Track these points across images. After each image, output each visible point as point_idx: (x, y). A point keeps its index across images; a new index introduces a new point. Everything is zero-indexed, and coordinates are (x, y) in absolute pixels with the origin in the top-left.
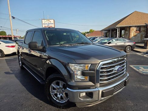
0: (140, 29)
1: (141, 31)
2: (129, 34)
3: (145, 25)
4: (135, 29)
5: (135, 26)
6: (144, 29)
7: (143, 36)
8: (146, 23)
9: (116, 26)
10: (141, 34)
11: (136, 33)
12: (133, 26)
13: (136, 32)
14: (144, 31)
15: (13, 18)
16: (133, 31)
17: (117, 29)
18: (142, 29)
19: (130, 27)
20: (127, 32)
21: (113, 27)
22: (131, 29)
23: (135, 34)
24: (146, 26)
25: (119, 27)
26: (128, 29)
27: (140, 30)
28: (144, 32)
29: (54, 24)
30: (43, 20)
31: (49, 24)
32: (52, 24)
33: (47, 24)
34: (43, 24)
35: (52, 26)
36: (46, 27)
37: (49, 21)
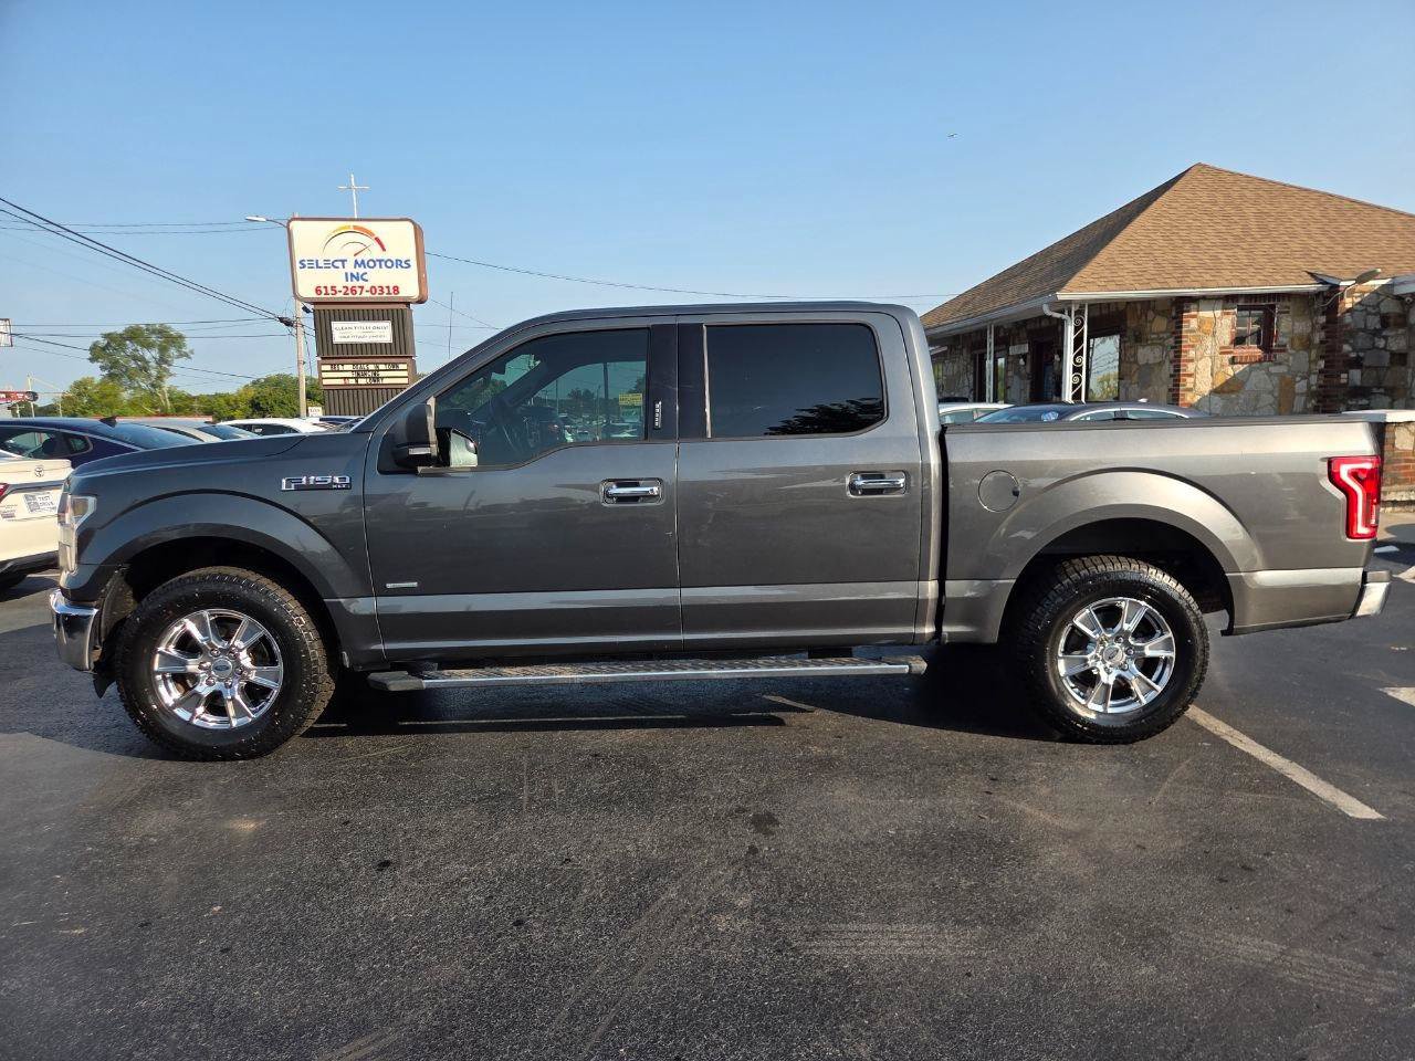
0: (1267, 322)
1: (1283, 349)
2: (1168, 369)
3: (1312, 287)
4: (1224, 324)
5: (1229, 300)
6: (1302, 327)
7: (1301, 386)
8: (1320, 269)
9: (1062, 296)
10: (1282, 376)
11: (1233, 361)
12: (1204, 298)
13: (1239, 351)
14: (1307, 344)
16: (1209, 341)
18: (1288, 326)
19: (1181, 304)
20: (1146, 354)
21: (1015, 307)
22: (1193, 321)
23: (1230, 371)
24: (1318, 294)
25: (1082, 304)
26: (1160, 324)
27: (1266, 339)
28: (1303, 355)
29: (413, 263)
30: (295, 225)
31: (361, 270)
32: (398, 263)
33: (343, 261)
34: (298, 265)
35: (396, 289)
36: (330, 291)
37: (369, 233)
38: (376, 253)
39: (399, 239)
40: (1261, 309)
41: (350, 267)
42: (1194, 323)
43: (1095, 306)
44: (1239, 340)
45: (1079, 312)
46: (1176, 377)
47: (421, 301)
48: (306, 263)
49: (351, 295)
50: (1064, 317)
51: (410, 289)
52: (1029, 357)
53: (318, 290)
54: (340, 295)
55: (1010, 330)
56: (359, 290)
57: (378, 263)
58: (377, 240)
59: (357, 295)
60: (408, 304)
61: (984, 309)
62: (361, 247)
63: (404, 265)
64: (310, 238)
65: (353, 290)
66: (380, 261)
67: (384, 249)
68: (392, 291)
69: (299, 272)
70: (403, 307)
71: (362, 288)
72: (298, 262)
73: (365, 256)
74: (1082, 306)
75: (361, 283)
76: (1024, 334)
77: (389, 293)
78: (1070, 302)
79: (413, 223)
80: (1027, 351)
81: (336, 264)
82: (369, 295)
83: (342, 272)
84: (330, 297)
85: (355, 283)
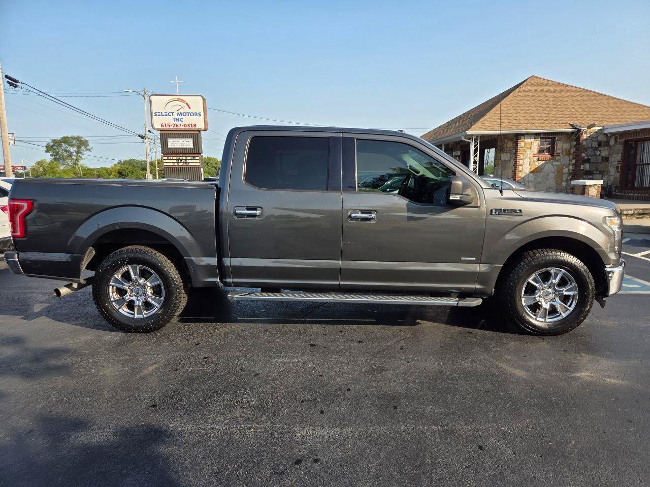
0: (553, 144)
1: (558, 155)
2: (512, 162)
3: (571, 130)
4: (534, 145)
5: (537, 135)
6: (566, 146)
7: (566, 170)
8: (575, 122)
9: (468, 133)
10: (558, 166)
11: (538, 160)
12: (527, 134)
13: (541, 156)
14: (568, 154)
16: (528, 151)
17: (469, 145)
18: (560, 146)
19: (517, 136)
20: (505, 157)
21: (452, 137)
22: (521, 144)
23: (538, 164)
24: (573, 133)
26: (510, 144)
27: (551, 151)
28: (567, 158)
29: (202, 114)
30: (153, 98)
31: (180, 117)
32: (196, 114)
33: (173, 113)
34: (154, 115)
35: (195, 125)
36: (167, 126)
37: (183, 101)
38: (186, 110)
39: (196, 104)
40: (550, 139)
41: (175, 116)
42: (522, 144)
43: (482, 136)
44: (541, 151)
45: (476, 139)
46: (515, 166)
47: (205, 130)
48: (157, 114)
49: (176, 128)
50: (470, 141)
51: (200, 125)
52: (460, 156)
53: (162, 125)
54: (171, 127)
55: (453, 145)
56: (179, 126)
57: (187, 114)
58: (187, 104)
59: (179, 127)
60: (200, 131)
61: (441, 137)
62: (181, 107)
63: (198, 115)
64: (159, 103)
65: (177, 125)
66: (188, 113)
67: (190, 108)
68: (193, 126)
69: (154, 117)
70: (198, 132)
71: (181, 124)
72: (154, 113)
73: (182, 111)
74: (477, 137)
75: (180, 122)
76: (459, 147)
77: (192, 127)
78: (472, 135)
79: (201, 96)
80: (460, 154)
81: (170, 114)
82: (183, 127)
83: (172, 118)
84: (167, 128)
85: (178, 122)
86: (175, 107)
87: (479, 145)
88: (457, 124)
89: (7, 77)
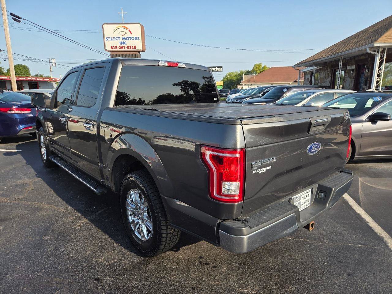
9: (376, 44)
15: (16, 18)
17: (373, 57)
21: (353, 50)
25: (384, 48)
29: (140, 38)
30: (105, 26)
31: (124, 41)
32: (136, 38)
33: (119, 38)
34: (106, 39)
35: (135, 47)
36: (115, 48)
37: (127, 28)
38: (129, 35)
39: (136, 30)
41: (121, 40)
43: (391, 48)
45: (383, 52)
47: (143, 51)
48: (108, 38)
49: (121, 49)
50: (376, 53)
51: (139, 47)
52: (355, 71)
53: (111, 47)
54: (118, 49)
55: (348, 60)
56: (124, 47)
57: (129, 38)
58: (129, 30)
59: (123, 49)
60: (139, 52)
62: (124, 33)
63: (137, 39)
64: (109, 30)
65: (122, 47)
66: (130, 38)
67: (131, 34)
68: (134, 48)
69: (106, 42)
70: (137, 53)
71: (125, 47)
72: (105, 38)
73: (125, 36)
74: (384, 49)
75: (124, 45)
76: (353, 62)
77: (133, 48)
78: (379, 47)
79: (140, 24)
80: (354, 68)
81: (117, 39)
82: (127, 49)
83: (118, 41)
84: (115, 50)
85: (123, 45)
86: (120, 33)
87: (385, 58)
88: (355, 40)
89: (11, 14)
